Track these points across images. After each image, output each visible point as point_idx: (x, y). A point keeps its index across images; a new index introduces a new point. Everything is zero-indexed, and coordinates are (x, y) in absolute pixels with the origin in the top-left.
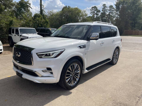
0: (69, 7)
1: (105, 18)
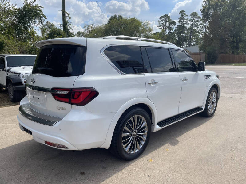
0: (120, 16)
1: (184, 35)
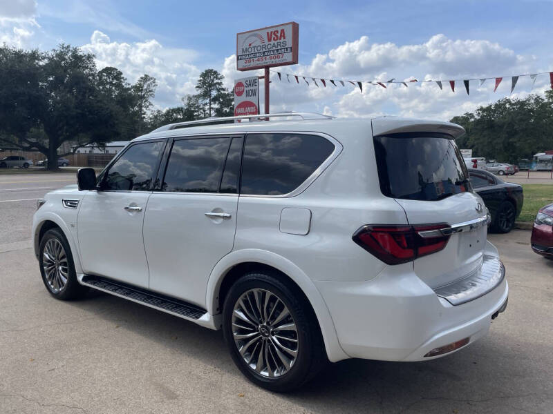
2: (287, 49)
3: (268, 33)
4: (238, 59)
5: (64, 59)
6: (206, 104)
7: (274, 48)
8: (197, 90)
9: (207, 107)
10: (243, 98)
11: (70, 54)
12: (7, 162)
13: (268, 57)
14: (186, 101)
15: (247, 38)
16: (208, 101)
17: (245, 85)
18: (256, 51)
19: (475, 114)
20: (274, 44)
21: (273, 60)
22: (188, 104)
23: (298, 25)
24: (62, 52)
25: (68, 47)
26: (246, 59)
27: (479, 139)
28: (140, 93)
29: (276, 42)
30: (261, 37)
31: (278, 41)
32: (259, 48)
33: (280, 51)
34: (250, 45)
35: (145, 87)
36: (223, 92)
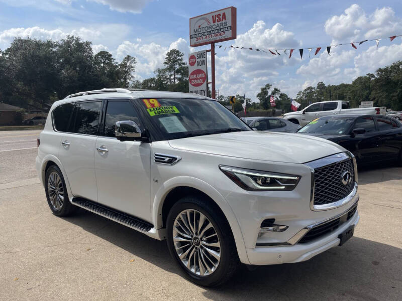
2: (227, 27)
3: (213, 16)
4: (191, 38)
5: (70, 46)
6: (172, 75)
7: (218, 28)
8: (165, 65)
9: (172, 77)
10: (196, 67)
11: (74, 42)
12: (34, 121)
13: (213, 35)
14: (157, 74)
15: (197, 21)
16: (173, 73)
17: (196, 57)
18: (204, 31)
19: (375, 74)
20: (218, 24)
21: (217, 37)
22: (159, 75)
23: (236, 9)
24: (68, 41)
25: (73, 37)
26: (196, 37)
27: (378, 93)
28: (124, 69)
29: (219, 23)
30: (207, 20)
31: (221, 22)
32: (206, 29)
33: (222, 30)
34: (199, 27)
35: (128, 65)
36: (183, 66)
